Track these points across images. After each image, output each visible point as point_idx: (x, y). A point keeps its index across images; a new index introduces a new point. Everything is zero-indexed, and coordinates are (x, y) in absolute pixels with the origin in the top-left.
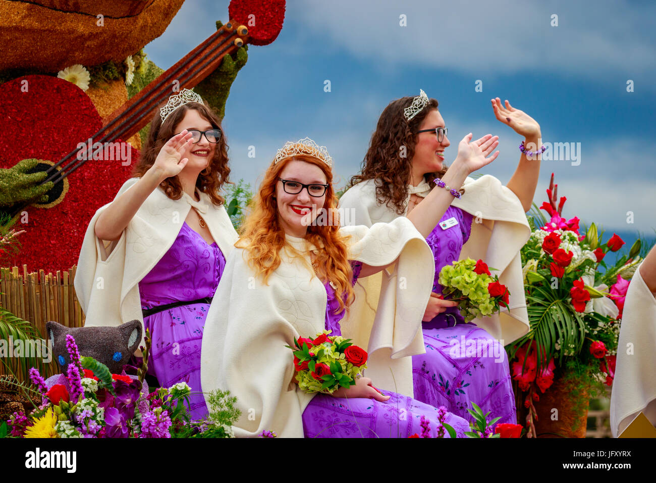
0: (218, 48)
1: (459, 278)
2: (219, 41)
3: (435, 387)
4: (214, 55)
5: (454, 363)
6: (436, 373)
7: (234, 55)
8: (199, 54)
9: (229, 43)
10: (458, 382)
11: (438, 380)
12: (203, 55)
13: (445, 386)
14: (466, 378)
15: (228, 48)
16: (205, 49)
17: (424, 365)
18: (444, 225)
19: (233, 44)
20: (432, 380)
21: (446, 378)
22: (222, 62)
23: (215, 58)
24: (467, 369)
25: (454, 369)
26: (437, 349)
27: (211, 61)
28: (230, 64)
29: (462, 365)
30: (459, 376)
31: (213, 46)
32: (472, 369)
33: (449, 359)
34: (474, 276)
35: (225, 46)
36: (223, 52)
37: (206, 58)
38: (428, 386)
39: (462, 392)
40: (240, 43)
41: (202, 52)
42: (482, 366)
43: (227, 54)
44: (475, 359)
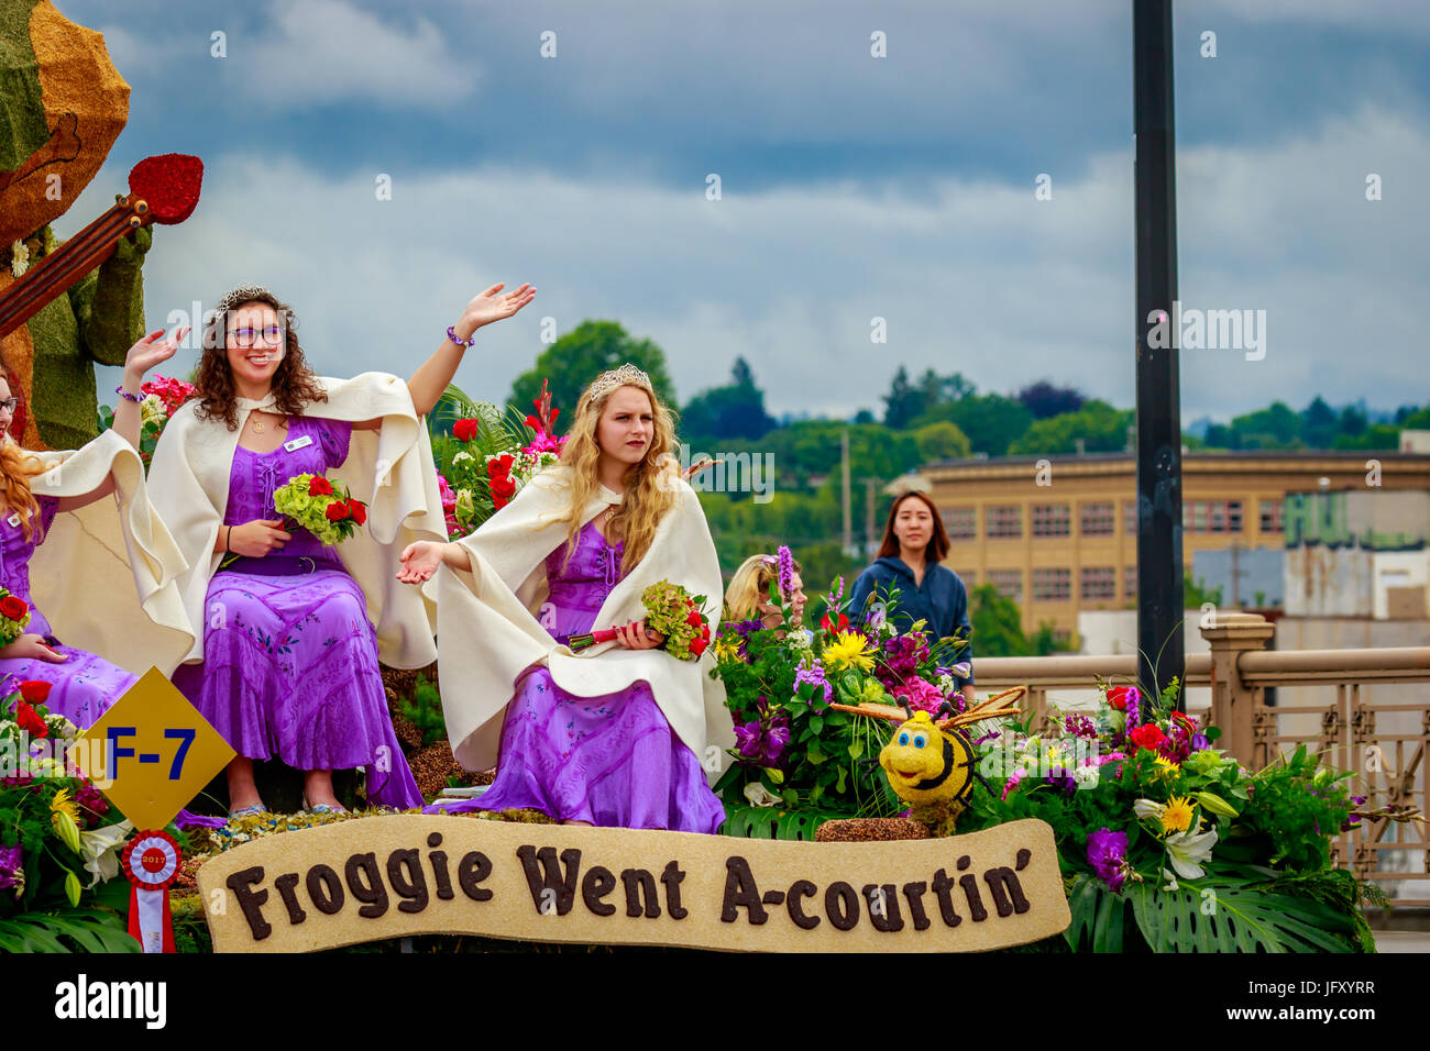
0: (110, 229)
1: (291, 505)
2: (113, 221)
3: (253, 644)
4: (106, 238)
5: (281, 614)
6: (253, 626)
7: (132, 237)
8: (87, 237)
9: (125, 222)
10: (284, 638)
11: (257, 635)
12: (91, 238)
13: (264, 643)
14: (294, 633)
15: (122, 230)
16: (94, 231)
17: (238, 617)
18: (291, 446)
19: (129, 225)
20: (249, 636)
21: (267, 632)
22: (116, 246)
23: (107, 242)
24: (296, 623)
25: (281, 622)
26: (259, 598)
27: (100, 247)
28: (127, 249)
29: (291, 618)
30: (286, 630)
31: (105, 227)
32: (302, 623)
33: (274, 610)
34: (308, 500)
35: (120, 226)
36: (117, 234)
37: (94, 242)
38: (243, 642)
39: (288, 650)
40: (136, 222)
41: (90, 234)
42: (316, 619)
43: (122, 236)
44: (309, 611)
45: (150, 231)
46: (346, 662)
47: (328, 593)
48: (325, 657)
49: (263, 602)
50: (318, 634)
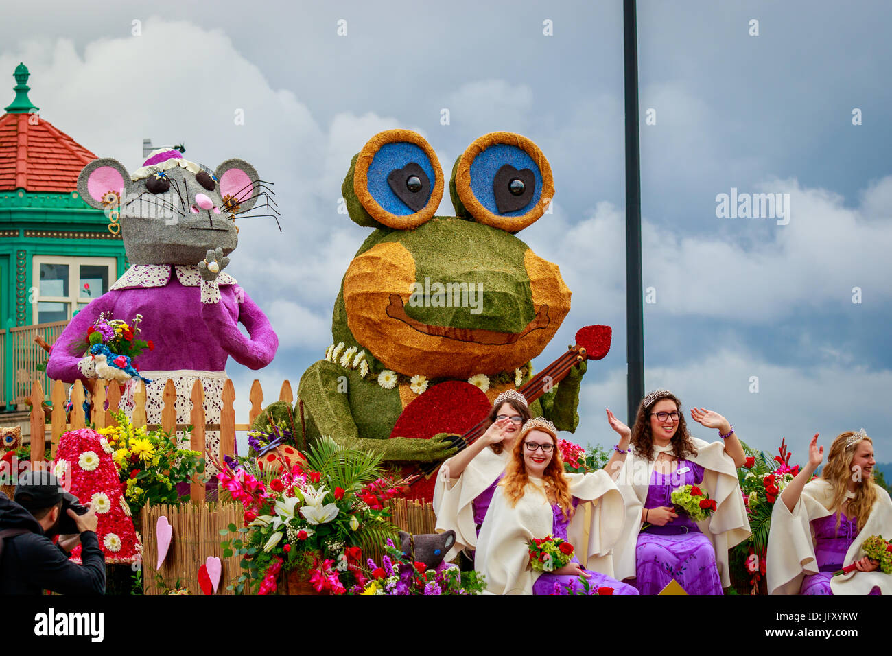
0: (567, 362)
1: (681, 499)
2: (568, 358)
3: (664, 571)
4: (565, 366)
5: (677, 555)
6: (663, 562)
7: (578, 366)
8: (555, 366)
9: (575, 359)
10: (679, 567)
11: (665, 566)
12: (558, 367)
13: (670, 570)
14: (684, 565)
15: (574, 362)
16: (559, 363)
17: (656, 558)
18: (680, 472)
19: (576, 360)
20: (661, 567)
21: (670, 565)
22: (570, 370)
23: (565, 368)
25: (677, 559)
26: (665, 548)
27: (563, 370)
28: (575, 372)
29: (682, 557)
30: (680, 563)
31: (564, 361)
32: (688, 559)
33: (673, 553)
34: (690, 497)
35: (572, 361)
36: (572, 364)
37: (559, 368)
39: (681, 573)
40: (580, 359)
41: (557, 365)
42: (695, 557)
43: (573, 366)
44: (691, 553)
45: (586, 363)
46: (710, 578)
47: (699, 543)
48: (699, 576)
49: (668, 550)
50: (695, 564)
